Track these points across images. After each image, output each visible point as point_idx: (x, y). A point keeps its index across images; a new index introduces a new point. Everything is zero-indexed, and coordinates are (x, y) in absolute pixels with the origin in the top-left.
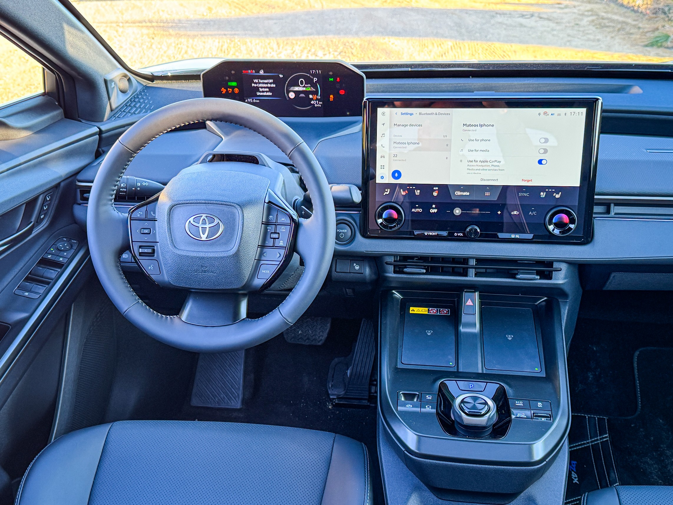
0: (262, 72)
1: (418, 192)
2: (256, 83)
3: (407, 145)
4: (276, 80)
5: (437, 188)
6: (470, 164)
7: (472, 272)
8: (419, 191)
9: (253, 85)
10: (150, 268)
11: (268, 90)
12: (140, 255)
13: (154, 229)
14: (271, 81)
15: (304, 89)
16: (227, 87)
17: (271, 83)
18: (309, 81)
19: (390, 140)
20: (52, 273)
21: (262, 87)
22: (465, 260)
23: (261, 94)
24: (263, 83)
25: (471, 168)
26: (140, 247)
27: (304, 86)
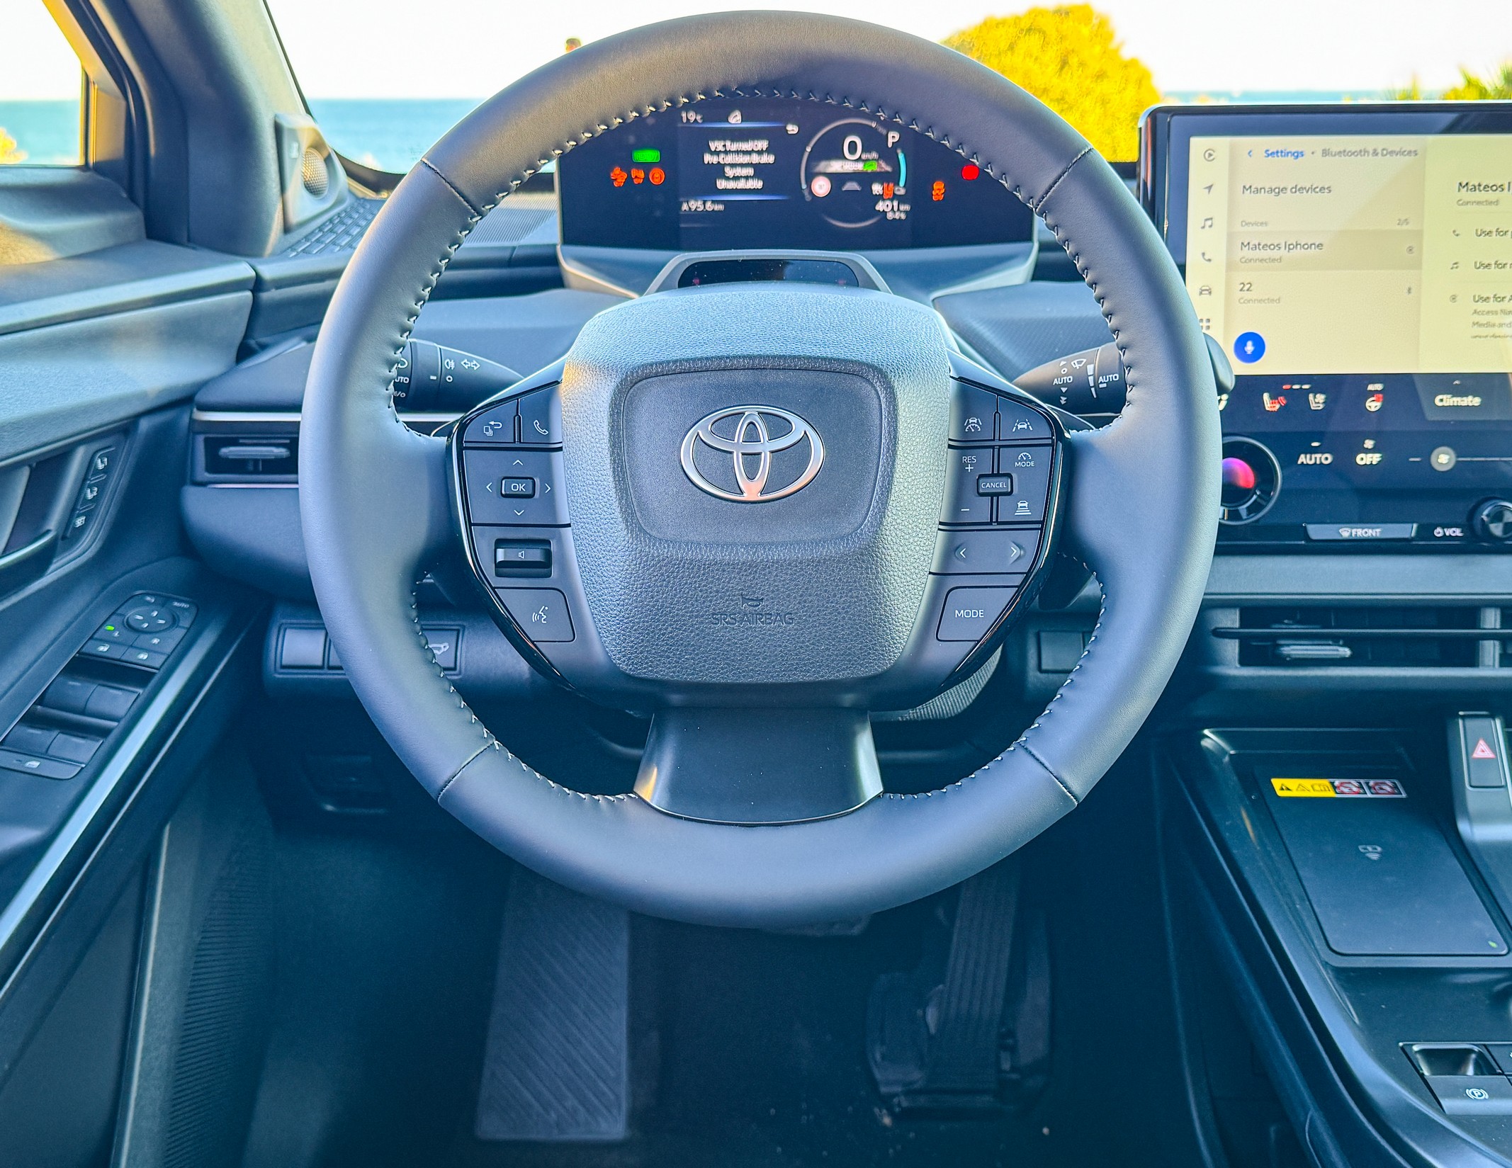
0: (735, 119)
1: (1317, 401)
2: (717, 153)
3: (1283, 252)
4: (778, 142)
5: (1379, 387)
6: (1482, 306)
7: (1491, 650)
8: (1321, 398)
9: (708, 158)
10: (535, 617)
11: (750, 171)
12: (498, 575)
13: (549, 478)
14: (763, 144)
15: (860, 167)
16: (629, 164)
17: (760, 152)
18: (873, 142)
19: (1231, 236)
20: (118, 700)
21: (733, 166)
22: (1468, 612)
23: (731, 185)
24: (737, 152)
25: (1483, 319)
26: (500, 543)
27: (859, 159)
